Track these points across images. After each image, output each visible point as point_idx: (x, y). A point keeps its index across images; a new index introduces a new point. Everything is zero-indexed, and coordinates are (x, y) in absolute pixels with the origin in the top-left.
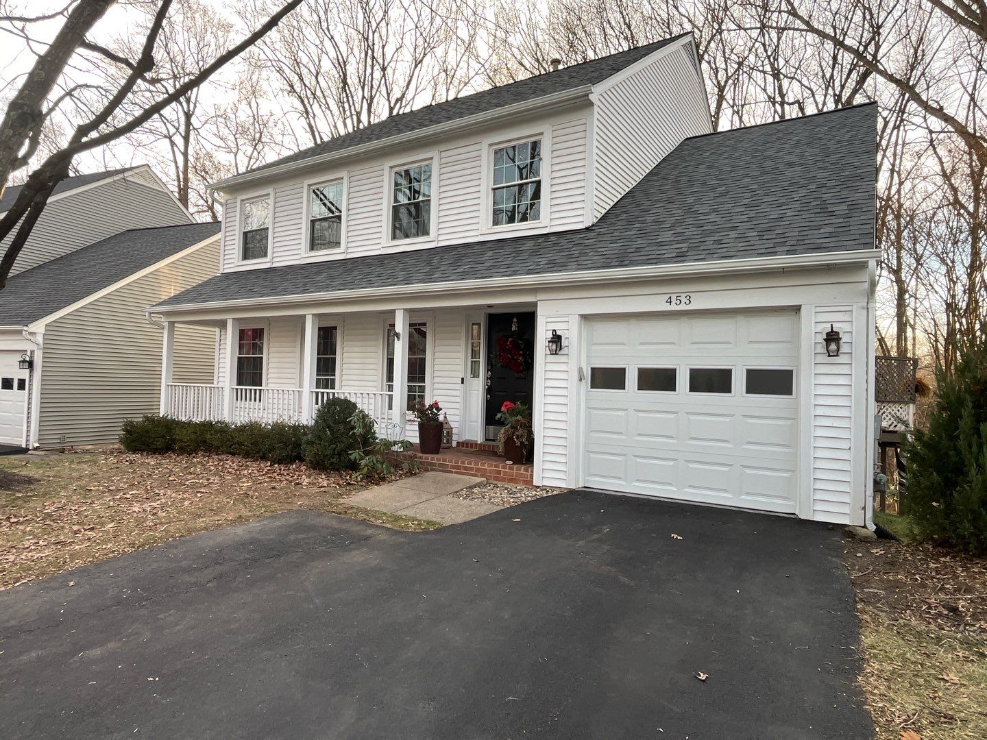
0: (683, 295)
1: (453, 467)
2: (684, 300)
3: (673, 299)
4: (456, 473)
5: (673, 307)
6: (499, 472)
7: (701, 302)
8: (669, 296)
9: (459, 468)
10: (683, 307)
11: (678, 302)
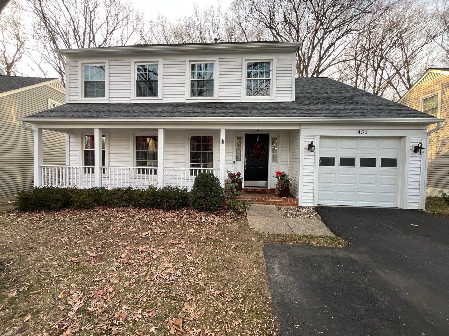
0: (365, 130)
1: (256, 201)
2: (365, 132)
3: (361, 132)
4: (258, 204)
5: (360, 135)
6: (281, 202)
7: (371, 133)
8: (359, 130)
9: (260, 201)
10: (364, 135)
11: (362, 133)
